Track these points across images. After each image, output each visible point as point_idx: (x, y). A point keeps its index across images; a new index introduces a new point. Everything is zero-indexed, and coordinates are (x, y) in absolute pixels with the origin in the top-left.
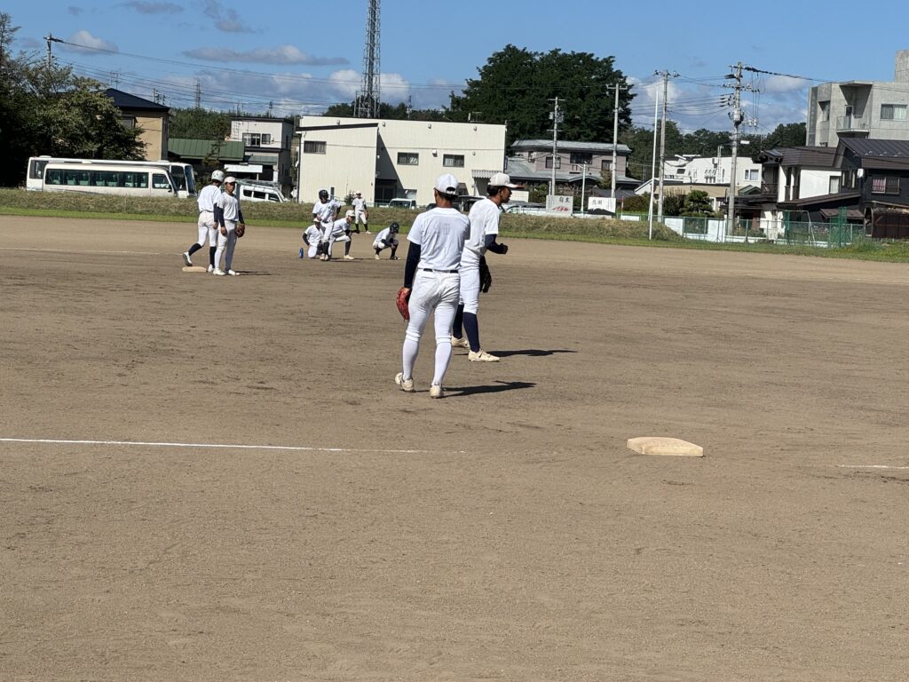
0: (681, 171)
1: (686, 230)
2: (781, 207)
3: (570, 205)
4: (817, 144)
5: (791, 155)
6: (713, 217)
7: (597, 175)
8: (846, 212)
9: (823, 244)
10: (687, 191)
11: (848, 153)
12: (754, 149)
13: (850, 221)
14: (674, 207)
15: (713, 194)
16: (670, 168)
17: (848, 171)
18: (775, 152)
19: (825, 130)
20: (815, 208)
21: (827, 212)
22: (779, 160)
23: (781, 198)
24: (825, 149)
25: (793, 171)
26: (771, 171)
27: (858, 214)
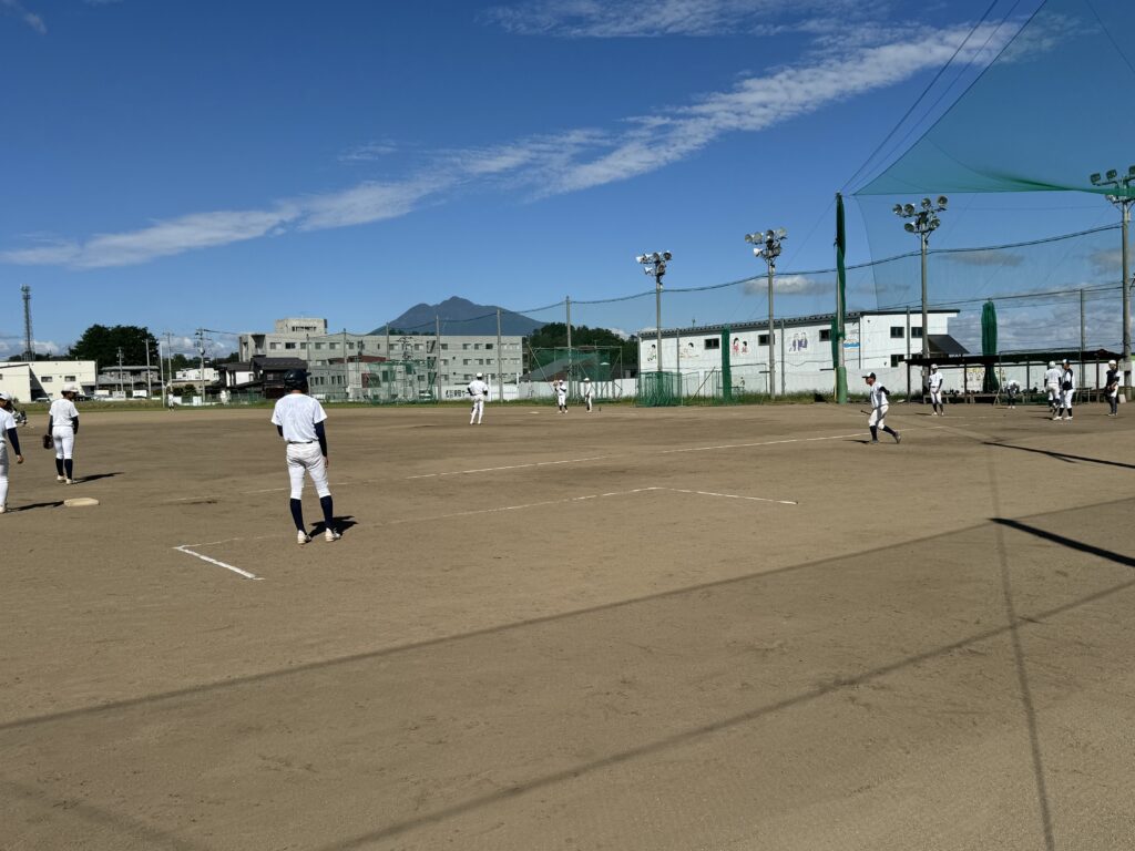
0: (184, 376)
2: (228, 388)
3: (124, 395)
4: (244, 360)
5: (231, 366)
6: (197, 395)
8: (253, 389)
9: (246, 403)
10: (184, 384)
11: (256, 364)
16: (179, 375)
17: (256, 371)
18: (224, 365)
19: (247, 355)
20: (243, 388)
21: (248, 389)
22: (226, 369)
24: (244, 364)
25: (233, 373)
26: (222, 373)
27: (259, 389)
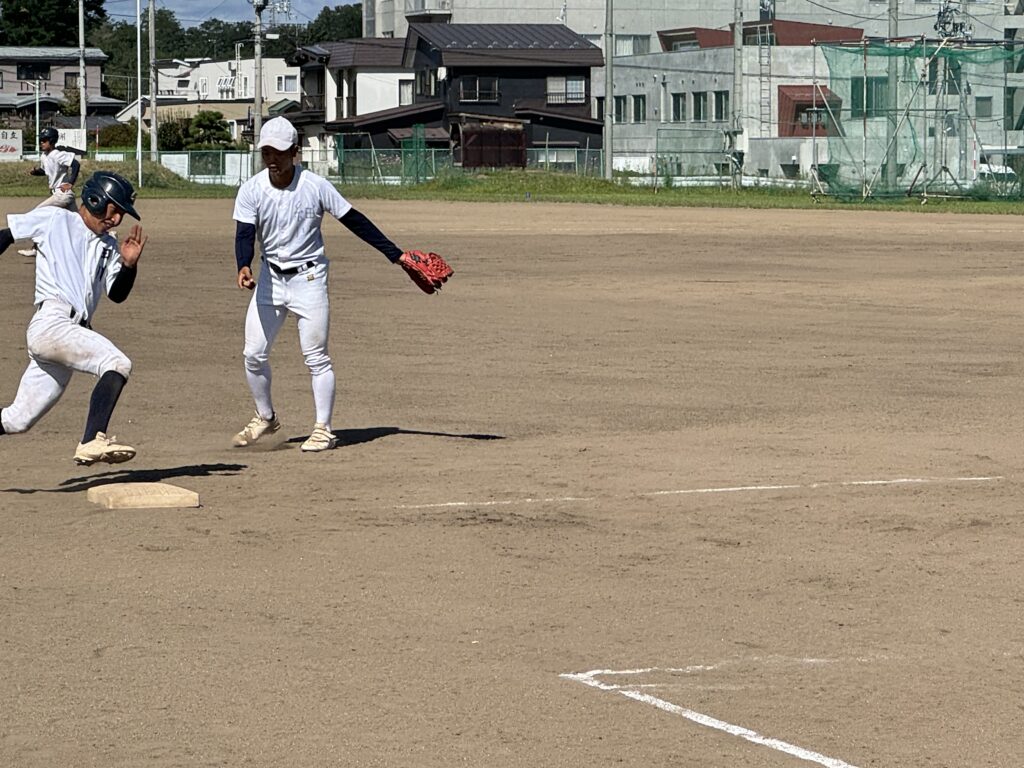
0: (183, 84)
1: (193, 170)
2: (331, 128)
3: (18, 143)
4: (379, 34)
5: (341, 51)
6: (232, 150)
7: (58, 95)
8: (423, 132)
9: (394, 181)
10: (192, 111)
11: (422, 45)
12: (287, 46)
13: (431, 144)
14: (173, 138)
15: (231, 115)
16: (167, 79)
17: (423, 73)
18: (318, 49)
19: (389, 14)
21: (397, 133)
22: (325, 60)
23: (331, 116)
24: (390, 40)
25: (346, 75)
26: (313, 76)
27: (441, 133)
